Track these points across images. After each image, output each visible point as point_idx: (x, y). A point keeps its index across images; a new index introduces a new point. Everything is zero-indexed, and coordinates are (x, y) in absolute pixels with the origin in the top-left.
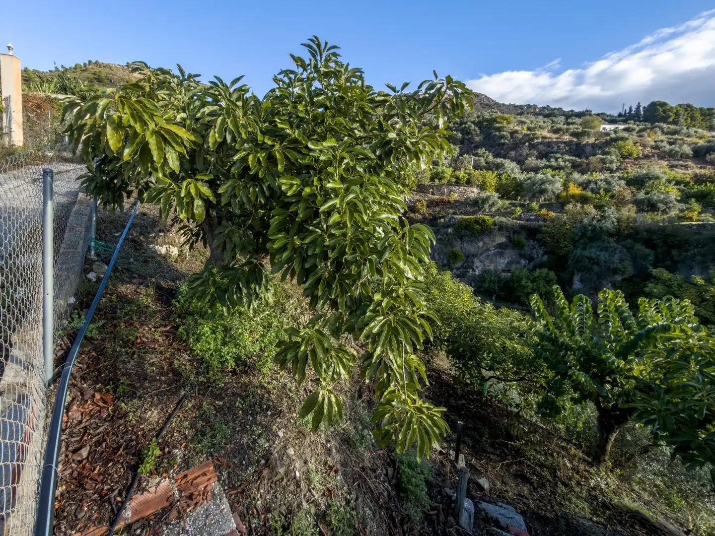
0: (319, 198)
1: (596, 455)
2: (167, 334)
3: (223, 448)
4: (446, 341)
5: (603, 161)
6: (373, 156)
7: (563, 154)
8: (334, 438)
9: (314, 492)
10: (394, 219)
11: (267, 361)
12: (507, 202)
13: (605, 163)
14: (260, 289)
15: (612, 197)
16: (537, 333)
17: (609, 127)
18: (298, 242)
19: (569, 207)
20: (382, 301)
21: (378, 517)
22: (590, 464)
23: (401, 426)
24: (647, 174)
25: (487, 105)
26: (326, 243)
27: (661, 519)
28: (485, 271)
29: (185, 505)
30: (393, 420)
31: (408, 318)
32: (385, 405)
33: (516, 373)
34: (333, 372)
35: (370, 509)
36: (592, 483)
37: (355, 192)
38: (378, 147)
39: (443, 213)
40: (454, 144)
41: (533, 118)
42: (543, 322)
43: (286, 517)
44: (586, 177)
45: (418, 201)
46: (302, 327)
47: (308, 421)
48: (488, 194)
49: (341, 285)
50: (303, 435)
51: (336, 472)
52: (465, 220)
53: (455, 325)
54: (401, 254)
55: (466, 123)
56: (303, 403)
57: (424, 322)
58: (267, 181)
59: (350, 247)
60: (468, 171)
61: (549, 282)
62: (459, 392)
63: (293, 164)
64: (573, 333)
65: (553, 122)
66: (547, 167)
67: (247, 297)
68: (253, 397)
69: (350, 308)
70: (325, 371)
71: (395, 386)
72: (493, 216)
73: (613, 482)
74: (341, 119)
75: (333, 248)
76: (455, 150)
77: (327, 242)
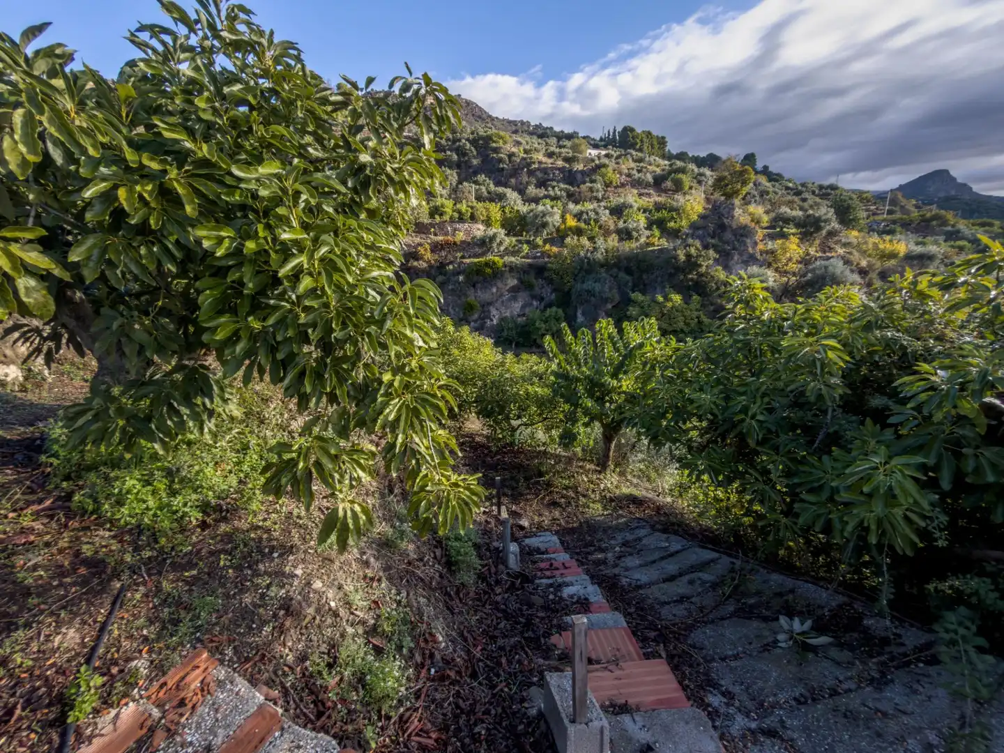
0: (273, 255)
1: (602, 465)
2: (50, 513)
3: (216, 624)
4: (474, 402)
5: (591, 190)
6: (343, 189)
7: (558, 182)
8: (370, 547)
9: (357, 613)
10: (388, 276)
11: (254, 493)
12: (514, 239)
13: (592, 192)
14: (212, 402)
15: (600, 227)
16: (553, 373)
17: (594, 152)
18: (257, 325)
19: (568, 240)
20: (393, 380)
21: (433, 600)
22: (600, 472)
23: (440, 508)
24: (624, 204)
25: (480, 117)
26: (302, 321)
27: (644, 493)
28: (502, 319)
29: (176, 718)
30: (430, 505)
31: (427, 393)
32: (419, 493)
33: (540, 415)
34: (351, 479)
35: (424, 597)
36: (602, 486)
37: (328, 244)
38: (349, 176)
39: (450, 258)
40: (450, 168)
41: (528, 138)
42: (557, 361)
43: (328, 654)
44: (579, 207)
45: (420, 245)
46: (296, 435)
47: (331, 544)
48: (495, 230)
49: (337, 373)
50: (330, 560)
51: (379, 580)
52: (475, 263)
53: (480, 383)
54: (406, 320)
55: (459, 140)
56: (320, 525)
57: (445, 393)
58: (172, 234)
59: (338, 320)
60: (470, 204)
61: (558, 320)
62: (494, 449)
63: (213, 203)
64: (579, 365)
65: (547, 144)
66: (546, 197)
67: (194, 420)
68: (245, 545)
69: (355, 398)
70: (340, 482)
71: (427, 468)
72: (502, 257)
73: (615, 478)
74: (280, 129)
75: (314, 325)
76: (452, 175)
77: (303, 318)
